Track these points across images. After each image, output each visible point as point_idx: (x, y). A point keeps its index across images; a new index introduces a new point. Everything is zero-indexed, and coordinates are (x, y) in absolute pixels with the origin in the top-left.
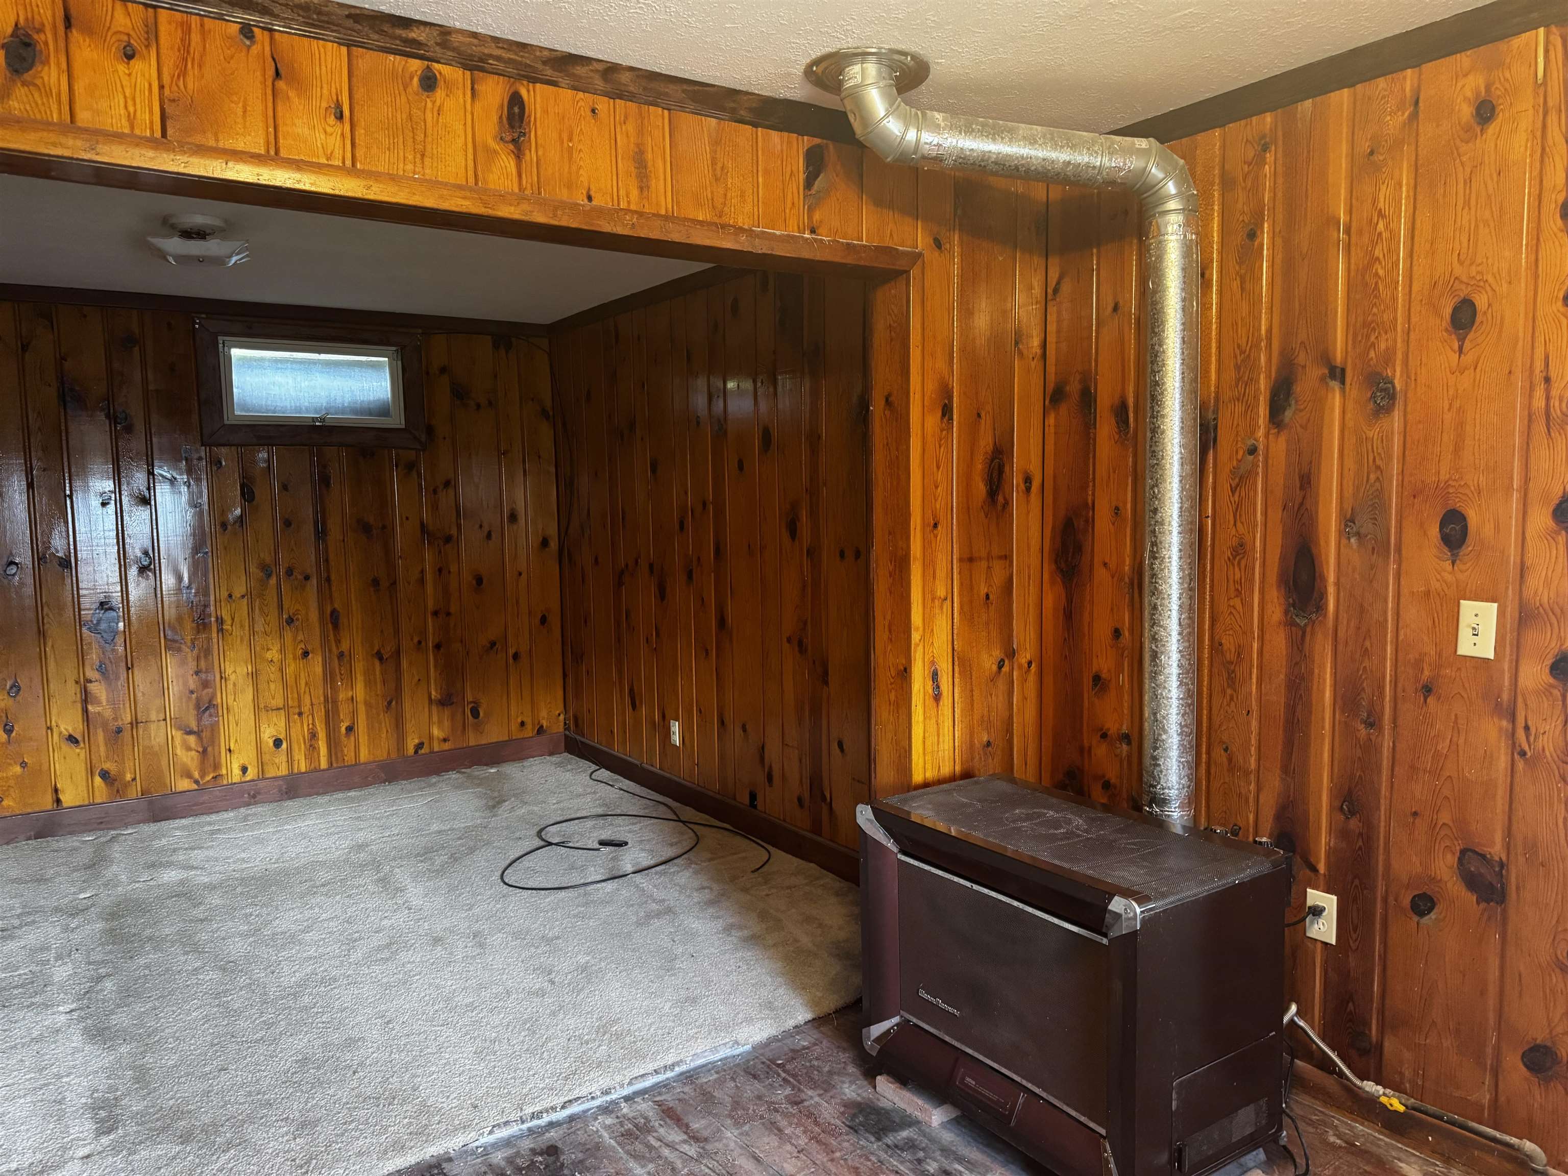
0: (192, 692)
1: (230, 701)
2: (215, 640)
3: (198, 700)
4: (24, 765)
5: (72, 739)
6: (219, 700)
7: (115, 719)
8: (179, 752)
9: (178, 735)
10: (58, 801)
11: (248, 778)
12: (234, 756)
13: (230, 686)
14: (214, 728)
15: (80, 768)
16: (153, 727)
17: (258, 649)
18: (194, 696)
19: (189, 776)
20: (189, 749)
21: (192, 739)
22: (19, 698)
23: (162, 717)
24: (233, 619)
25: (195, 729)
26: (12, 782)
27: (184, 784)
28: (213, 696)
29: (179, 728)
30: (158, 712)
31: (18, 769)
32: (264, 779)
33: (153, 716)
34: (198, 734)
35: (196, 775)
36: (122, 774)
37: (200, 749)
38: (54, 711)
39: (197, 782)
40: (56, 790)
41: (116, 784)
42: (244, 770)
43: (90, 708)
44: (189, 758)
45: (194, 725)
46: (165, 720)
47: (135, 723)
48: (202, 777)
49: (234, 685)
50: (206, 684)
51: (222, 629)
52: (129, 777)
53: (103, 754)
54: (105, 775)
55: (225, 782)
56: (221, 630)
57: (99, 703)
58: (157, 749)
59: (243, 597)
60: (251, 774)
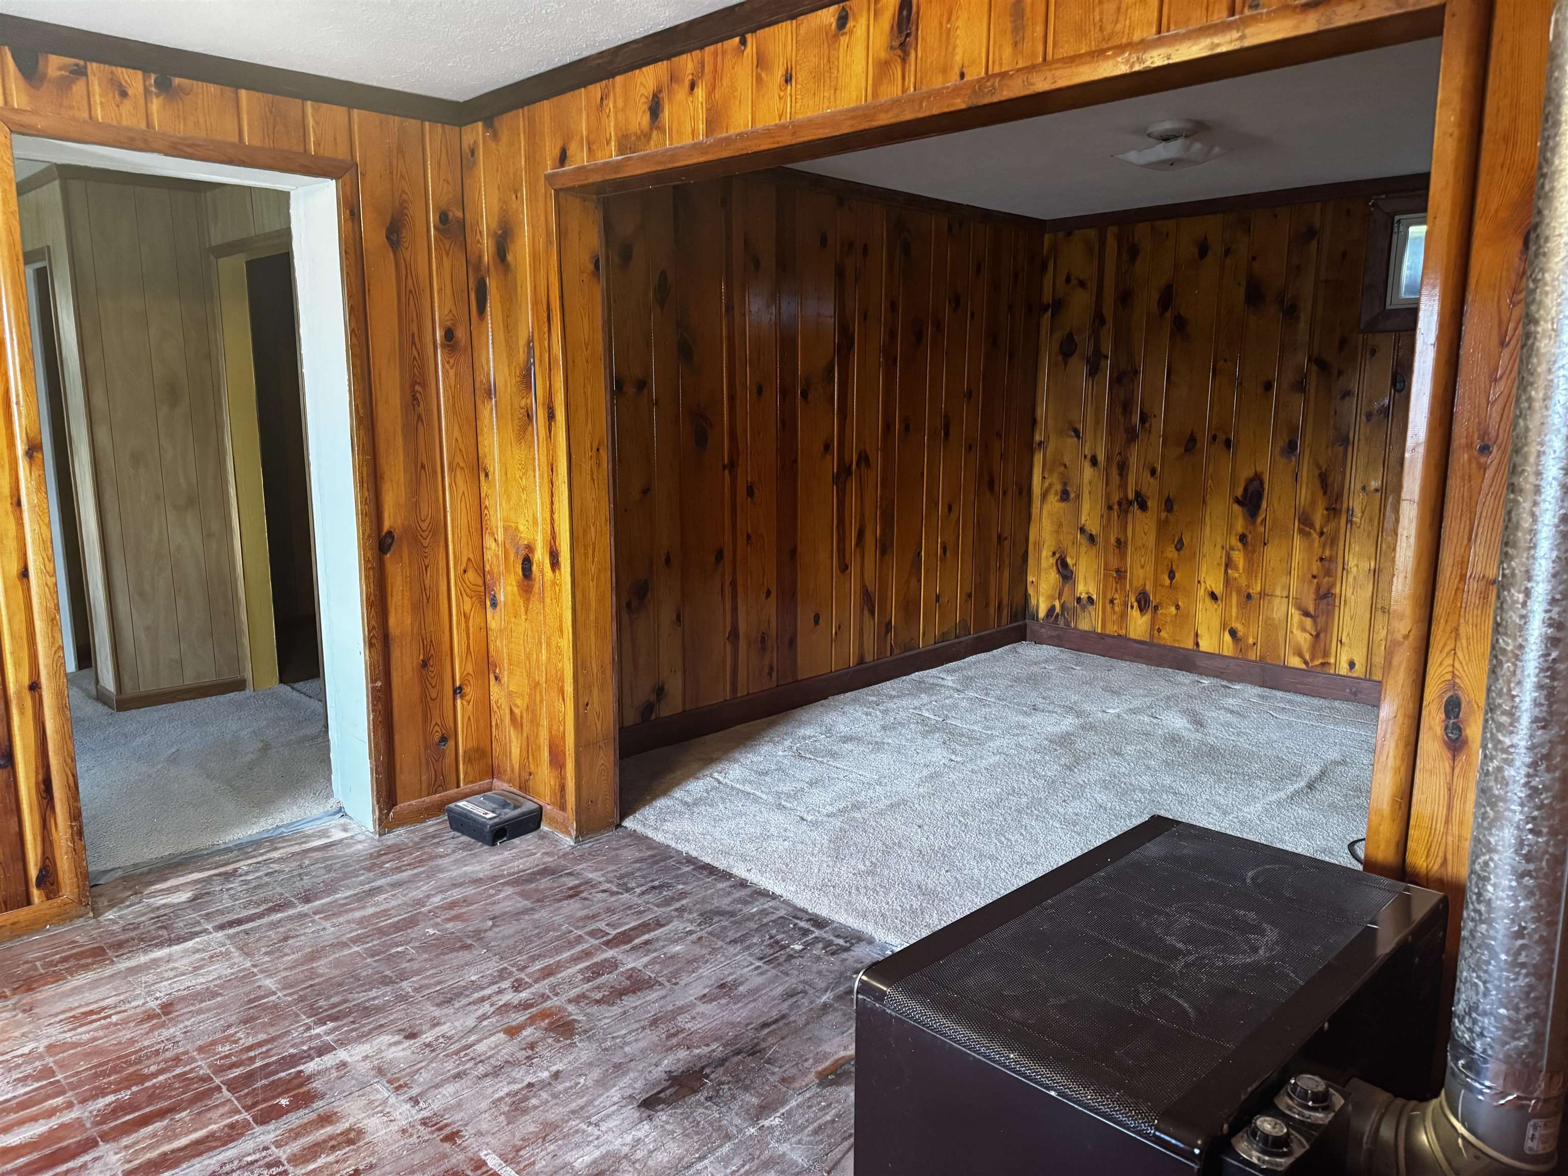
0: (1314, 577)
1: (1349, 594)
2: (1342, 531)
3: (1318, 587)
4: (1178, 607)
5: (1213, 596)
6: (1338, 591)
7: (1248, 586)
8: (1295, 631)
9: (1296, 615)
10: (1197, 644)
11: (1355, 675)
12: (1345, 649)
13: (1351, 579)
14: (1329, 614)
15: (1216, 623)
16: (1277, 601)
17: (1384, 547)
18: (1315, 581)
19: (1301, 655)
20: (1304, 630)
21: (1308, 622)
22: (1182, 553)
23: (1285, 594)
24: (1363, 513)
25: (1313, 613)
26: (1168, 619)
27: (1295, 662)
28: (1333, 585)
29: (1299, 607)
30: (1283, 588)
31: (1173, 610)
32: (1370, 680)
33: (1278, 592)
34: (1314, 618)
35: (1307, 657)
36: (1246, 637)
37: (1314, 633)
38: (1204, 569)
39: (1306, 663)
40: (1197, 635)
41: (1241, 644)
42: (1352, 665)
43: (1230, 571)
44: (1303, 639)
45: (1311, 609)
46: (1288, 597)
47: (1263, 594)
48: (1312, 660)
49: (1355, 578)
50: (1328, 573)
52: (1251, 641)
53: (1234, 614)
54: (1233, 633)
55: (1332, 671)
56: (1349, 521)
57: (1237, 569)
58: (1277, 621)
59: (1377, 490)
60: (1359, 671)
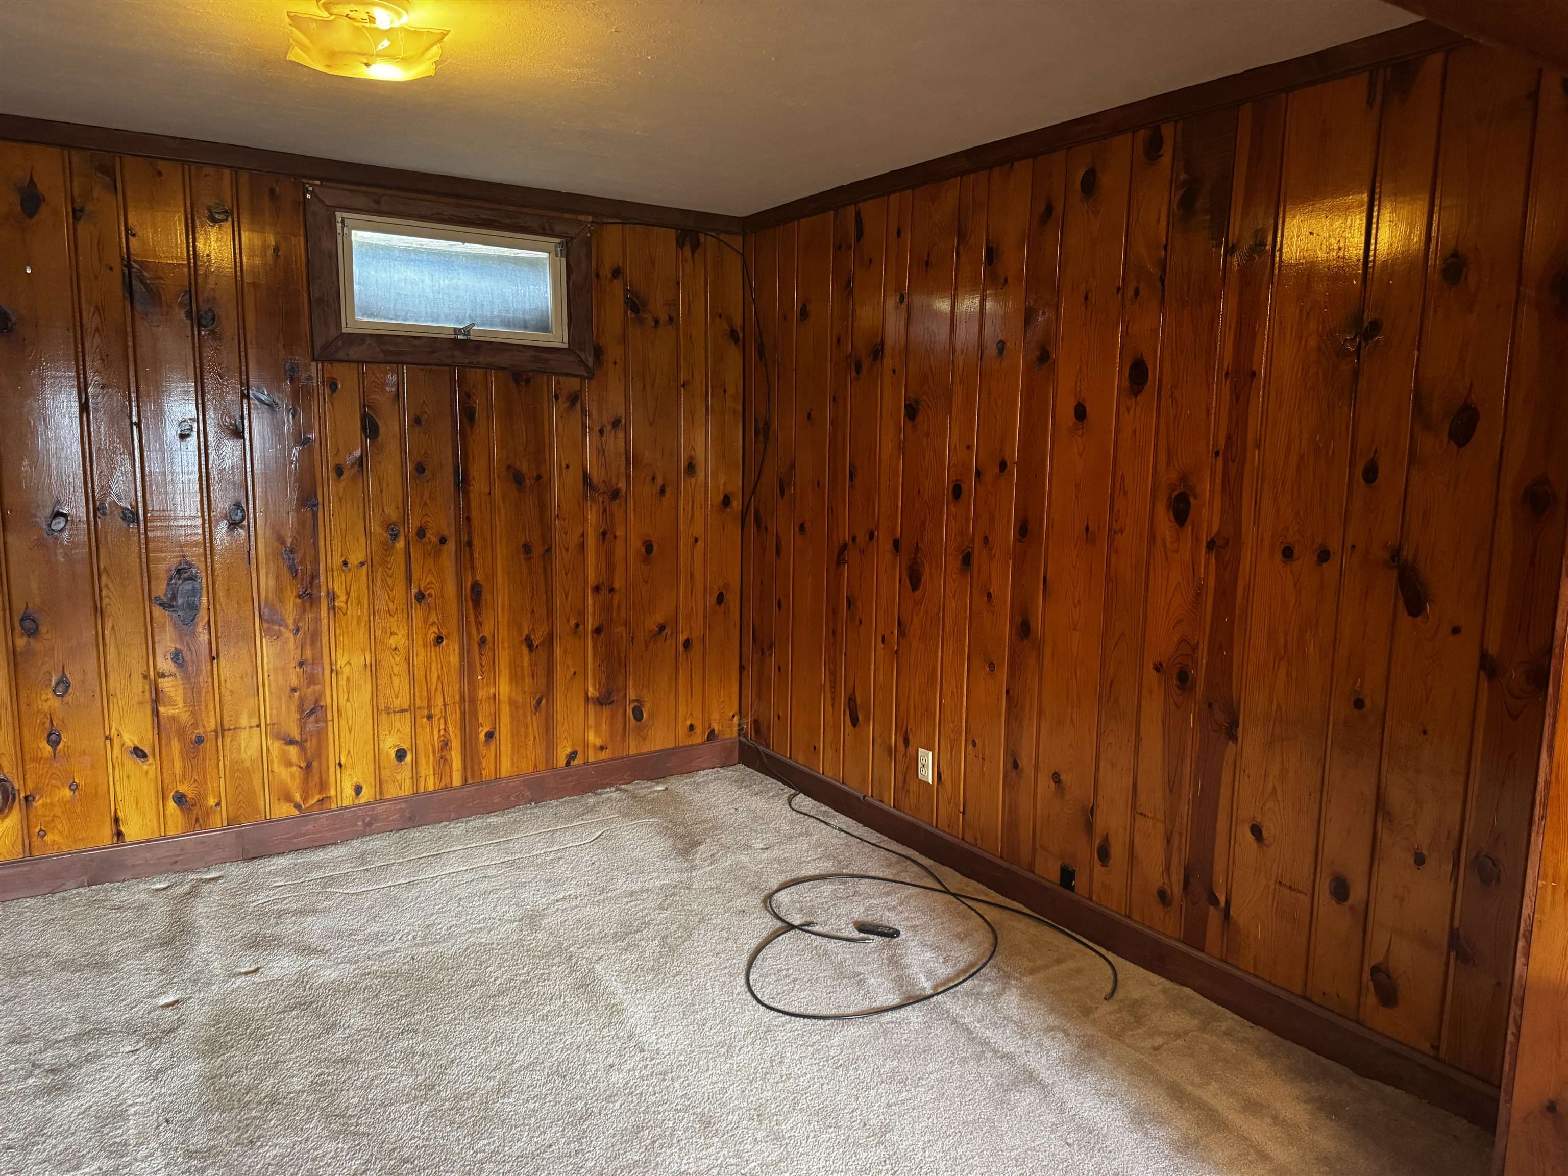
0: (294, 690)
1: (343, 701)
2: (325, 621)
3: (302, 700)
4: (74, 787)
5: (138, 752)
6: (328, 700)
7: (195, 725)
8: (276, 767)
9: (276, 746)
10: (119, 834)
11: (363, 801)
12: (347, 772)
13: (343, 682)
14: (321, 735)
15: (148, 793)
16: (243, 735)
17: (378, 633)
18: (296, 694)
19: (288, 798)
20: (289, 764)
21: (293, 750)
22: (68, 698)
23: (255, 722)
24: (348, 594)
25: (298, 738)
26: (58, 811)
27: (285, 810)
28: (321, 694)
29: (277, 737)
30: (250, 717)
31: (67, 793)
32: (382, 801)
33: (244, 721)
34: (300, 744)
35: (297, 797)
36: (201, 797)
37: (303, 764)
38: (115, 715)
39: (298, 806)
40: (117, 820)
41: (196, 810)
42: (358, 790)
43: (162, 709)
44: (289, 776)
45: (295, 734)
46: (259, 726)
47: (221, 731)
48: (305, 800)
49: (348, 679)
50: (312, 680)
51: (334, 607)
52: (212, 802)
53: (178, 769)
54: (180, 799)
55: (334, 806)
56: (332, 608)
57: (172, 703)
58: (248, 764)
59: (362, 564)
60: (367, 795)
